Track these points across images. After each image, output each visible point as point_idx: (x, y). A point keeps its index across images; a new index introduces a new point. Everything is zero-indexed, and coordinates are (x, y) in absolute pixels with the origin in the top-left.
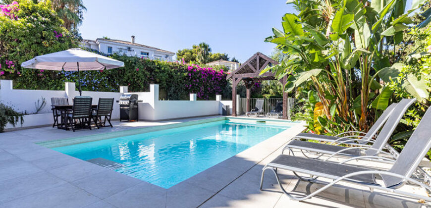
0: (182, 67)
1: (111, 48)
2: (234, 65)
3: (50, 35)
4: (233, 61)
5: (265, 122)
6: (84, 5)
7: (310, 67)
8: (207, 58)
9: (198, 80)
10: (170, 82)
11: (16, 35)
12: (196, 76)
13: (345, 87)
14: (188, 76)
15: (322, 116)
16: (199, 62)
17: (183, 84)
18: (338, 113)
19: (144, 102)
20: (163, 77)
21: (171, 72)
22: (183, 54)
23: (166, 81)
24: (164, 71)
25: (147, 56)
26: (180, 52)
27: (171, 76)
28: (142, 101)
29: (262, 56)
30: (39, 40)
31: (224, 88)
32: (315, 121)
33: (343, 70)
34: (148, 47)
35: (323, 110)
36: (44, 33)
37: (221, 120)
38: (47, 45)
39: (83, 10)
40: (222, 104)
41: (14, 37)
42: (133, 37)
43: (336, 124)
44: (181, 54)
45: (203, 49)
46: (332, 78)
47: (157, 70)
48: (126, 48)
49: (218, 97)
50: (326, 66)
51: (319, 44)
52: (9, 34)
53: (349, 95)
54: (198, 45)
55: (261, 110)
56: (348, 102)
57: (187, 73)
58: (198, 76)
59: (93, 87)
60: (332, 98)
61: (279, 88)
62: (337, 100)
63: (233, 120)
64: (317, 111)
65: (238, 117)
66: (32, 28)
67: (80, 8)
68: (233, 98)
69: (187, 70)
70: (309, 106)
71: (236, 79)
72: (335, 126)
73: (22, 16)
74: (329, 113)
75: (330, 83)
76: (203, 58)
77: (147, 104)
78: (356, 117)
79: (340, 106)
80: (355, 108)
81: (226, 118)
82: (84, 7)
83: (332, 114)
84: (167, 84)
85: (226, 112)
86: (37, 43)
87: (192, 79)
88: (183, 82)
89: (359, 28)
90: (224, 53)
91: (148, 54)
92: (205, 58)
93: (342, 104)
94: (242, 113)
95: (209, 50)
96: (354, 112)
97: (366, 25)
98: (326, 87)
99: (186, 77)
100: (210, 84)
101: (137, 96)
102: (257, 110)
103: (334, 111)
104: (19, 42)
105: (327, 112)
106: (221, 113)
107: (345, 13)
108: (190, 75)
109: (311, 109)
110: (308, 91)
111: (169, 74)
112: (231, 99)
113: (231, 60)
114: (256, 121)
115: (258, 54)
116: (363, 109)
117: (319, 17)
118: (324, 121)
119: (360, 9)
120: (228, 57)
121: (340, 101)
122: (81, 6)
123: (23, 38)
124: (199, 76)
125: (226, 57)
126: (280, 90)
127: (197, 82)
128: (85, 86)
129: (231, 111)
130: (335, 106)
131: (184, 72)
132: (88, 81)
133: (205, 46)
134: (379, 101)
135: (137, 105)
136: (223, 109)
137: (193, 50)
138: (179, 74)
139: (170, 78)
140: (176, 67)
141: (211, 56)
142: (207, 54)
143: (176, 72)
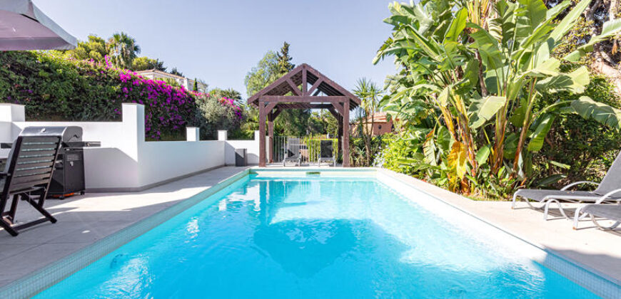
0: (106, 73)
4: (174, 73)
5: (318, 173)
8: (131, 63)
10: (78, 101)
12: (138, 94)
17: (109, 107)
19: (103, 146)
20: (60, 90)
21: (80, 81)
23: (68, 100)
24: (62, 78)
27: (81, 90)
28: (98, 144)
29: (310, 71)
40: (233, 147)
45: (124, 45)
47: (42, 73)
49: (222, 135)
54: (108, 38)
57: (118, 87)
58: (141, 94)
63: (263, 173)
69: (118, 81)
71: (266, 105)
77: (116, 151)
81: (250, 170)
84: (70, 106)
85: (242, 161)
88: (109, 104)
90: (156, 59)
92: (127, 62)
95: (136, 49)
100: (164, 111)
101: (80, 129)
102: (290, 154)
103: (486, 154)
106: (234, 162)
108: (125, 90)
111: (75, 85)
113: (169, 71)
114: (304, 173)
115: (304, 67)
120: (164, 66)
124: (144, 95)
129: (255, 160)
130: (488, 148)
131: (113, 85)
133: (126, 40)
135: (81, 154)
136: (237, 154)
137: (92, 45)
138: (100, 86)
139: (79, 93)
140: (91, 72)
141: (134, 62)
142: (133, 56)
143: (94, 82)
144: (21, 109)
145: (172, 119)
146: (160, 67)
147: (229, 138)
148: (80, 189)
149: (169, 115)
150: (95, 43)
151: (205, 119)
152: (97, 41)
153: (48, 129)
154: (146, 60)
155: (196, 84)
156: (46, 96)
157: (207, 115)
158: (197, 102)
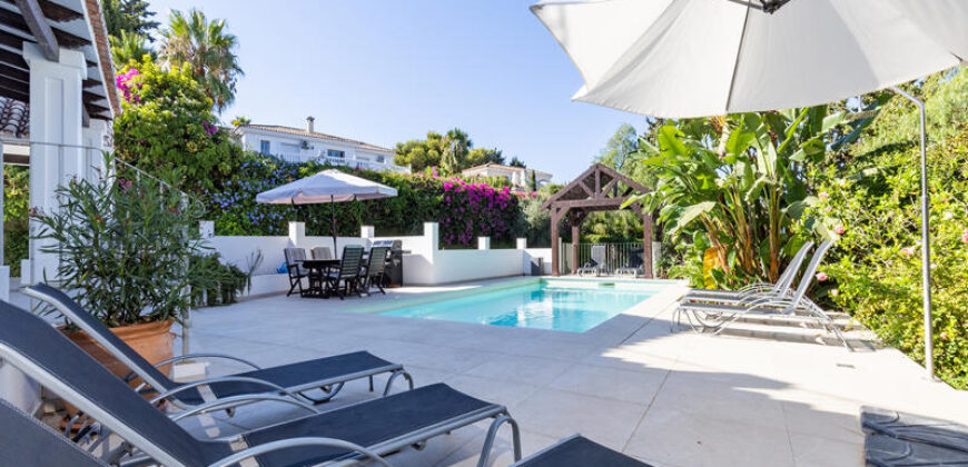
0: (433, 183)
1: (268, 143)
2: (518, 173)
3: (198, 131)
4: (513, 164)
5: (613, 285)
6: (240, 65)
7: (698, 198)
8: (463, 160)
9: (462, 210)
10: (410, 214)
11: (144, 134)
12: (460, 202)
13: (748, 227)
14: (444, 203)
15: (716, 267)
16: (447, 168)
17: (435, 217)
18: (739, 263)
19: (413, 253)
20: (398, 204)
21: (412, 194)
22: (408, 152)
23: (403, 213)
25: (339, 158)
26: (400, 147)
27: (411, 203)
28: (409, 252)
29: (606, 171)
30: (182, 141)
31: (512, 225)
32: (706, 277)
33: (744, 203)
34: (343, 140)
35: (716, 260)
36: (191, 127)
37: (532, 283)
38: (195, 150)
39: (238, 76)
40: (530, 256)
41: (140, 137)
42: (311, 119)
43: (736, 278)
44: (403, 151)
45: (457, 142)
46: (728, 213)
48: (296, 142)
49: (522, 242)
50: (718, 196)
51: (710, 166)
52: (132, 133)
53: (753, 237)
54: (444, 134)
55: (602, 266)
56: (753, 246)
57: (442, 196)
58: (463, 202)
59: (271, 228)
60: (728, 241)
61: (617, 221)
62: (737, 245)
63: (554, 283)
64: (708, 260)
65: (562, 277)
66: (171, 119)
67: (232, 71)
68: (553, 243)
69: (442, 190)
70: (693, 254)
71: (558, 210)
72: (735, 282)
73: (150, 97)
74: (726, 263)
75: (726, 220)
76: (455, 162)
77: (419, 257)
78: (763, 267)
79: (741, 253)
80: (762, 255)
81: (540, 279)
82: (239, 70)
83: (731, 264)
84: (404, 219)
85: (537, 270)
86: (178, 146)
87: (451, 207)
88: (434, 214)
89: (762, 148)
90: (493, 148)
91: (342, 154)
92: (460, 162)
93: (744, 250)
94: (567, 272)
95: (469, 144)
96: (761, 262)
97: (771, 144)
98: (720, 224)
99: (442, 202)
100: (485, 216)
101: (400, 242)
102: (594, 264)
103: (733, 260)
104: (147, 145)
105: (722, 261)
106: (530, 272)
107: (743, 132)
108: (448, 198)
109: (699, 259)
110: (694, 230)
111: (408, 199)
112: (548, 245)
113: (508, 162)
114: (597, 284)
115: (597, 166)
116: (773, 256)
117: (706, 124)
118: (719, 276)
119: (762, 125)
120: (502, 156)
121: (741, 245)
122: (234, 66)
123: (154, 139)
124: (466, 202)
125: (498, 155)
126: (619, 225)
127: (459, 212)
128: (255, 226)
129: (549, 269)
130: (734, 254)
131: (437, 194)
132: (262, 216)
133: (460, 137)
134: (794, 244)
135: (401, 258)
136: (533, 264)
137: (430, 143)
138: (427, 198)
139: (411, 205)
140: (421, 185)
141: (470, 157)
142: (466, 152)
143: (422, 194)
144: (372, 229)
145: (493, 226)
146: (496, 159)
147: (530, 245)
148: (400, 283)
149: (491, 221)
150: (434, 141)
151: (527, 224)
152: (435, 138)
153: (386, 242)
154: (483, 151)
155: (534, 177)
156: (387, 211)
157: (530, 220)
158: (521, 204)
